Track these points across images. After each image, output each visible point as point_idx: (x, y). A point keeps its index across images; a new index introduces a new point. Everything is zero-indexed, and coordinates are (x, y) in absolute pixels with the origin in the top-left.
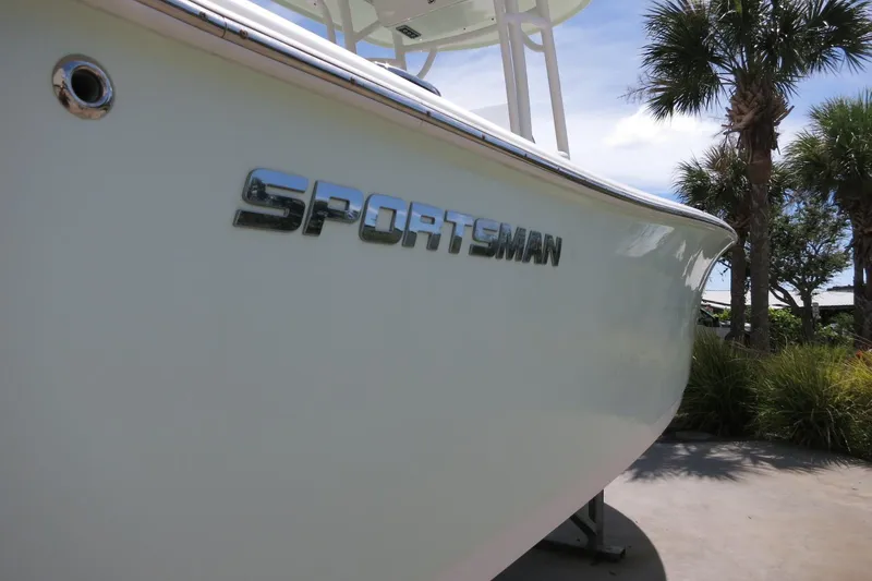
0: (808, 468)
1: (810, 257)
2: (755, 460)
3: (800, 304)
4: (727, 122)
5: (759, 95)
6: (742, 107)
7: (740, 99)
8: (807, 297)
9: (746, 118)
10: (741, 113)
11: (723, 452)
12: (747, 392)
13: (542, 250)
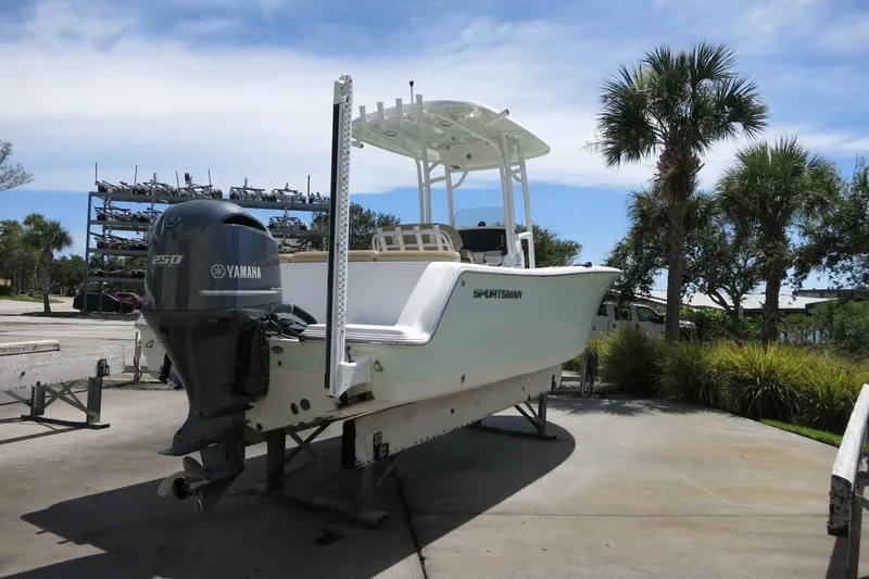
0: (682, 412)
1: (739, 268)
2: (651, 408)
3: (730, 303)
4: (658, 172)
5: (679, 156)
6: (667, 163)
7: (666, 157)
8: (737, 300)
9: (670, 171)
10: (667, 167)
11: (634, 404)
12: (655, 366)
13: (516, 295)
